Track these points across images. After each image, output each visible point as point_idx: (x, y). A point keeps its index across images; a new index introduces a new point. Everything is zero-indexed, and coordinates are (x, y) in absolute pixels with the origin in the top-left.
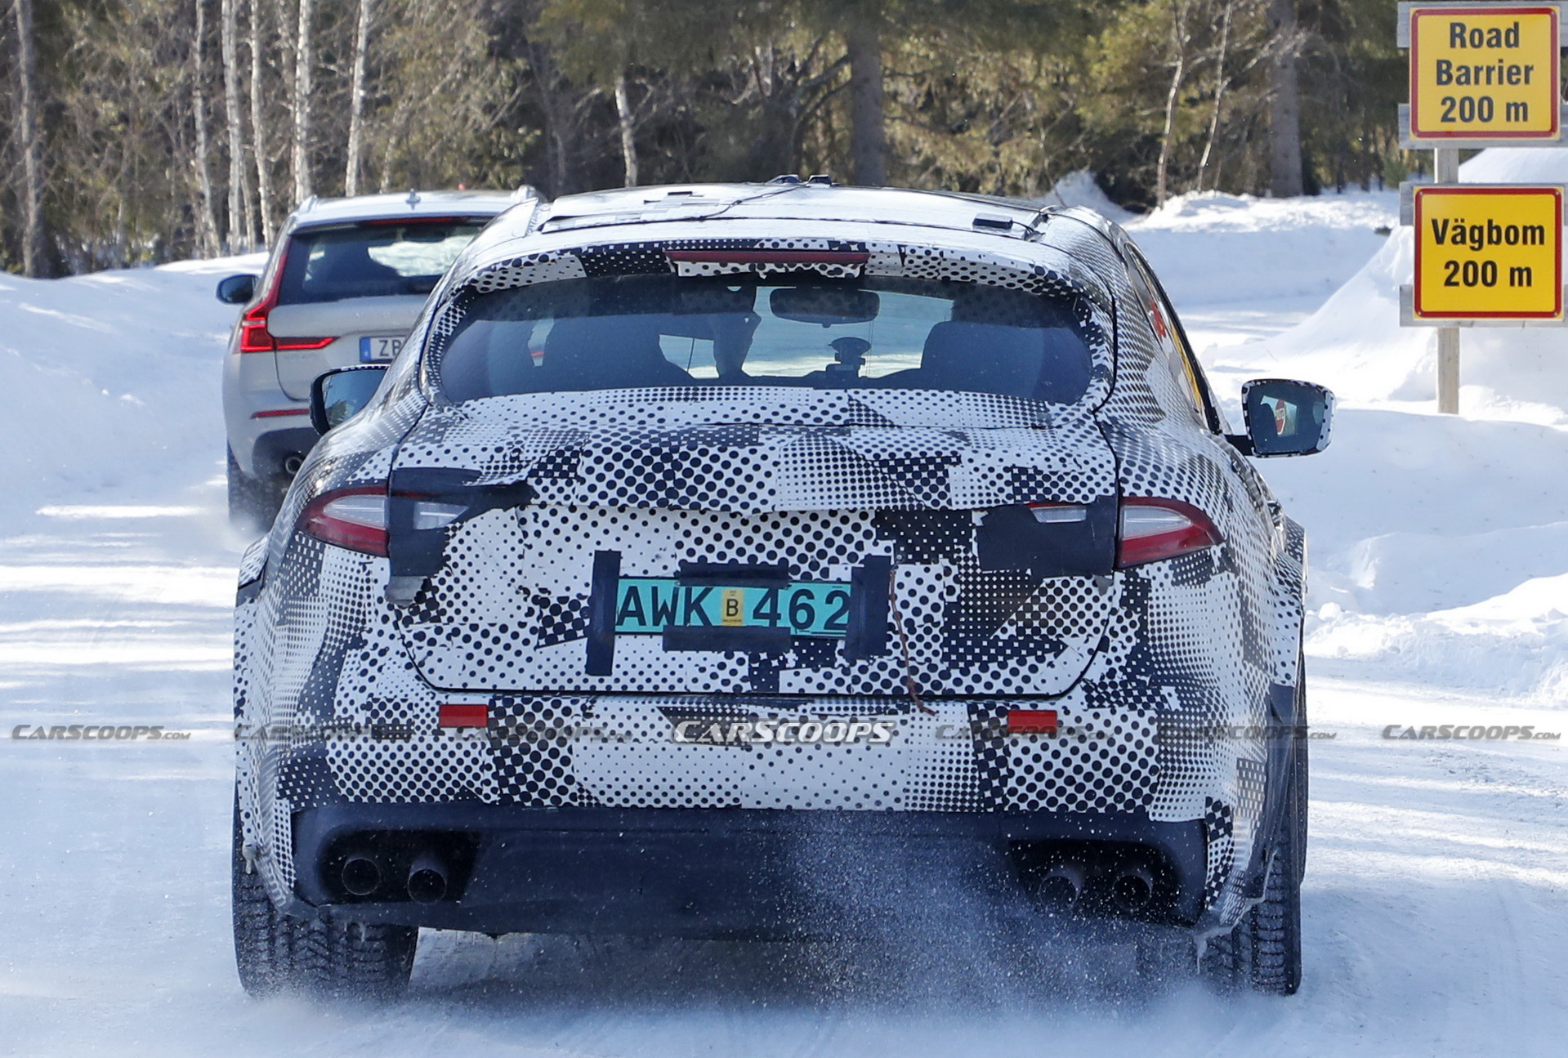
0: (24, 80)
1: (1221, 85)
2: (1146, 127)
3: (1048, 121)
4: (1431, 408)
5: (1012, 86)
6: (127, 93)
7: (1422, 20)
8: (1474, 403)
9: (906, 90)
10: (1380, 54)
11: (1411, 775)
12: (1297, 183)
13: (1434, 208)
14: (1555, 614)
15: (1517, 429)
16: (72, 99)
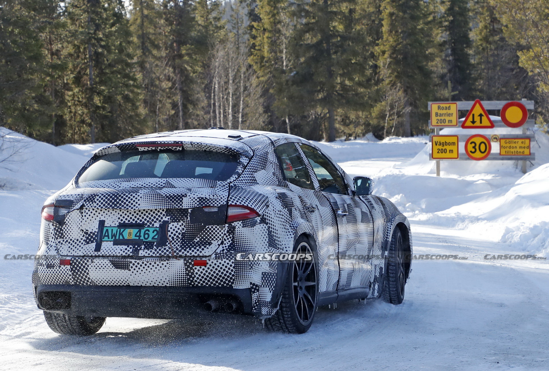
0: (181, 118)
1: (396, 117)
2: (382, 125)
3: (364, 124)
4: (435, 175)
5: (358, 117)
6: (199, 120)
7: (433, 105)
8: (443, 174)
9: (339, 118)
10: (424, 111)
11: (433, 242)
12: (410, 134)
13: (435, 139)
14: (458, 213)
15: (451, 179)
16: (190, 121)
